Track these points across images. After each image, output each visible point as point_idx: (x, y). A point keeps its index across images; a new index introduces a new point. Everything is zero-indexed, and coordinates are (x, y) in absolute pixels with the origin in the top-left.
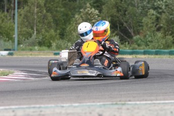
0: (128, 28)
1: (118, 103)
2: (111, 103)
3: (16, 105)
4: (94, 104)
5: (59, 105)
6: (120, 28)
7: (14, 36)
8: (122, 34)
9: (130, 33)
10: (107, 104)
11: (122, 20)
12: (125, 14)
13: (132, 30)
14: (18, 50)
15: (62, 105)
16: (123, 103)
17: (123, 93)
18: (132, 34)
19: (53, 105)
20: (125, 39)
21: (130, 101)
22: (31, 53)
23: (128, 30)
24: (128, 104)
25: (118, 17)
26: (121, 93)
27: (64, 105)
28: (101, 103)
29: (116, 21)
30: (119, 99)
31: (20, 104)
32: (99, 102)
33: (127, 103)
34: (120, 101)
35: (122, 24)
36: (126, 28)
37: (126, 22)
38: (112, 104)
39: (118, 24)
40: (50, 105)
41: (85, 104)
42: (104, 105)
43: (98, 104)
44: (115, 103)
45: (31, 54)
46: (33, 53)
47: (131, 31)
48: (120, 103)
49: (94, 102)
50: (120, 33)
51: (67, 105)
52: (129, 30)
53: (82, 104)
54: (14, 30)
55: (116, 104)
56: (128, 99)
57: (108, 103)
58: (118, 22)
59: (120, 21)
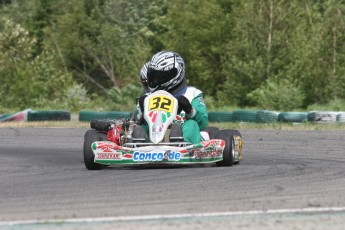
0: (103, 67)
1: (51, 221)
6: (88, 67)
9: (109, 78)
11: (91, 53)
12: (96, 41)
13: (112, 71)
18: (113, 79)
20: (100, 89)
23: (104, 73)
25: (82, 47)
29: (79, 56)
30: (53, 214)
32: (13, 220)
35: (92, 61)
36: (99, 67)
37: (100, 56)
38: (38, 224)
39: (83, 62)
43: (11, 223)
47: (109, 73)
50: (88, 77)
52: (107, 72)
55: (46, 223)
58: (83, 56)
59: (87, 55)
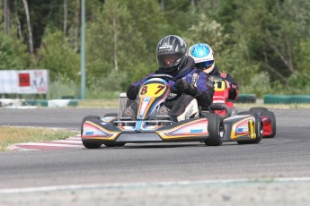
0: (282, 58)
1: (261, 179)
2: (247, 180)
3: (79, 183)
4: (216, 181)
5: (155, 183)
6: (268, 58)
7: (79, 73)
8: (273, 70)
9: (286, 67)
10: (241, 182)
11: (274, 47)
13: (290, 61)
14: (86, 98)
15: (160, 183)
16: (269, 179)
17: (269, 165)
18: (291, 68)
19: (144, 184)
21: (281, 176)
22: (108, 102)
23: (283, 63)
24: (277, 182)
25: (264, 40)
26: (266, 165)
27: (164, 183)
28: (230, 181)
29: (261, 47)
30: (261, 174)
31: (86, 183)
32: (226, 178)
33: (276, 179)
34: (264, 177)
35: (272, 52)
36: (279, 58)
37: (279, 48)
38: (250, 182)
39: (265, 54)
40: (137, 184)
41: (200, 182)
42: (235, 183)
43: (225, 181)
44: (253, 179)
45: (110, 105)
46: (112, 103)
47: (288, 63)
48: (264, 179)
49: (216, 178)
50: (269, 67)
51: (170, 183)
52: (286, 62)
53: (195, 182)
54: (79, 62)
55: (256, 181)
56: (278, 174)
57: (243, 180)
58: (264, 48)
59: (268, 47)
